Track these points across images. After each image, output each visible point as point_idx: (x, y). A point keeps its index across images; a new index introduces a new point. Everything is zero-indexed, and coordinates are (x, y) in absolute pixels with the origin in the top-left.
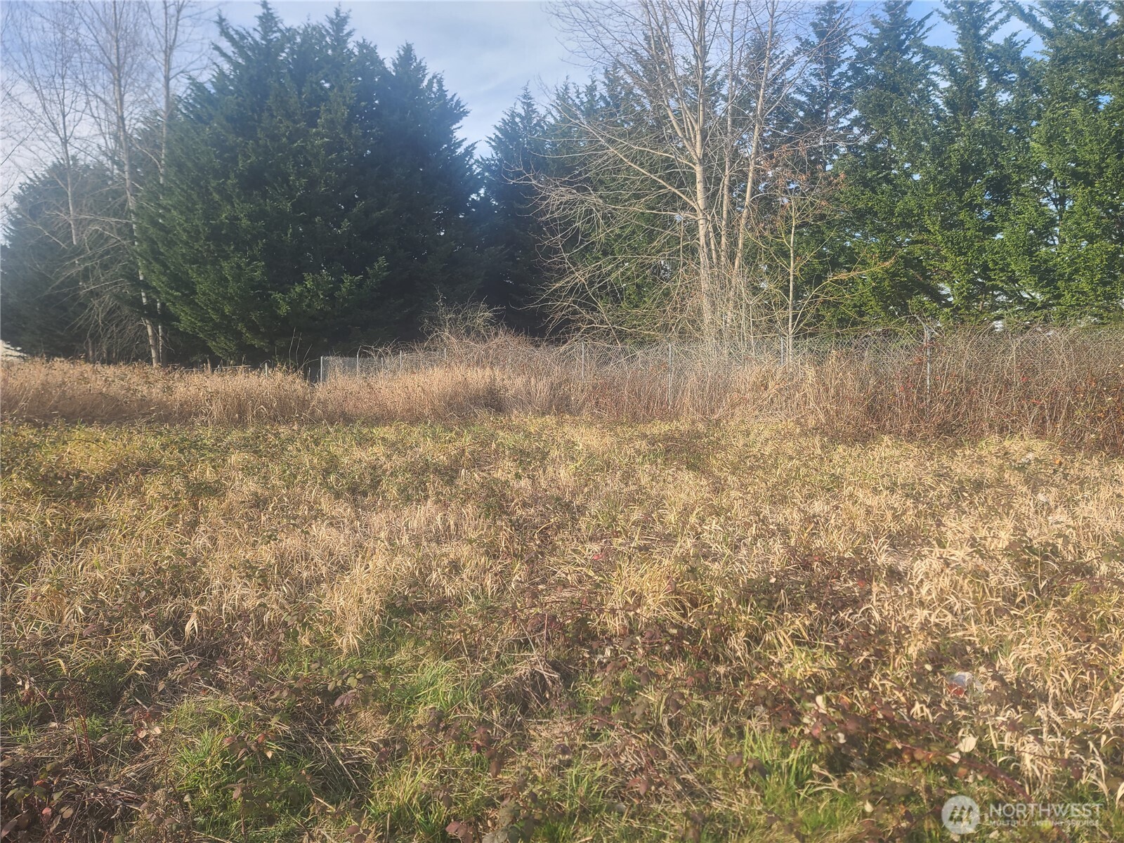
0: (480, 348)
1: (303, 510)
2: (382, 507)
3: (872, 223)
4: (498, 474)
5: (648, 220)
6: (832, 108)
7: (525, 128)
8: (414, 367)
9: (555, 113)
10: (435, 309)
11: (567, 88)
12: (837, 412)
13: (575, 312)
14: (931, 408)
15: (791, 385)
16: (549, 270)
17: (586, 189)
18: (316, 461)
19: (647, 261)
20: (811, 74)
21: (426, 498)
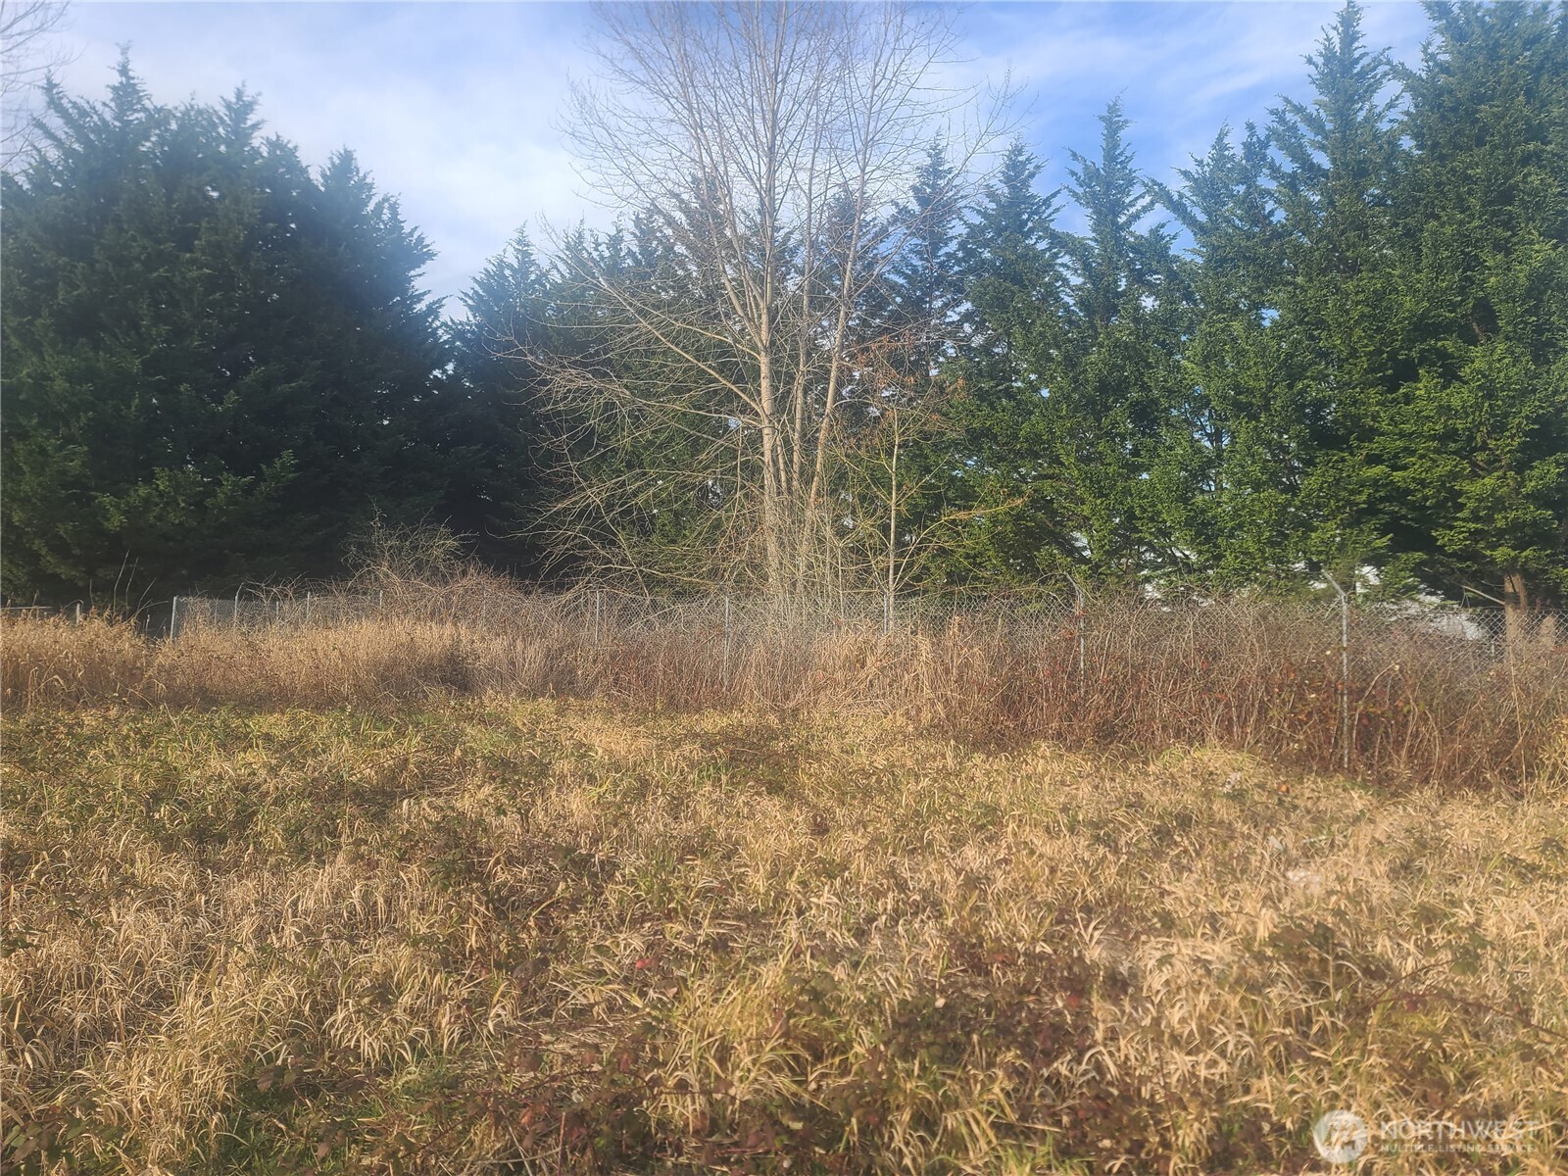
0: (437, 593)
1: (98, 877)
2: (253, 866)
3: (990, 448)
4: (465, 804)
5: (692, 425)
6: (937, 297)
7: (517, 285)
8: (329, 619)
9: (562, 267)
10: (369, 531)
11: (581, 236)
12: (961, 703)
13: (584, 546)
14: (1086, 701)
15: (899, 663)
16: (548, 483)
17: (606, 374)
18: (137, 778)
19: (690, 480)
20: (911, 251)
21: (337, 847)
